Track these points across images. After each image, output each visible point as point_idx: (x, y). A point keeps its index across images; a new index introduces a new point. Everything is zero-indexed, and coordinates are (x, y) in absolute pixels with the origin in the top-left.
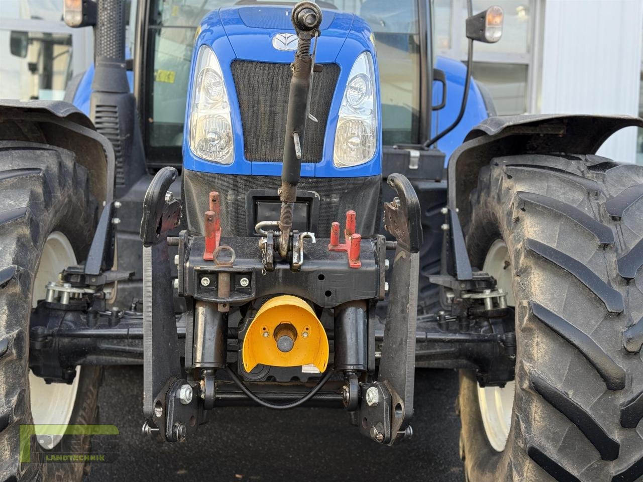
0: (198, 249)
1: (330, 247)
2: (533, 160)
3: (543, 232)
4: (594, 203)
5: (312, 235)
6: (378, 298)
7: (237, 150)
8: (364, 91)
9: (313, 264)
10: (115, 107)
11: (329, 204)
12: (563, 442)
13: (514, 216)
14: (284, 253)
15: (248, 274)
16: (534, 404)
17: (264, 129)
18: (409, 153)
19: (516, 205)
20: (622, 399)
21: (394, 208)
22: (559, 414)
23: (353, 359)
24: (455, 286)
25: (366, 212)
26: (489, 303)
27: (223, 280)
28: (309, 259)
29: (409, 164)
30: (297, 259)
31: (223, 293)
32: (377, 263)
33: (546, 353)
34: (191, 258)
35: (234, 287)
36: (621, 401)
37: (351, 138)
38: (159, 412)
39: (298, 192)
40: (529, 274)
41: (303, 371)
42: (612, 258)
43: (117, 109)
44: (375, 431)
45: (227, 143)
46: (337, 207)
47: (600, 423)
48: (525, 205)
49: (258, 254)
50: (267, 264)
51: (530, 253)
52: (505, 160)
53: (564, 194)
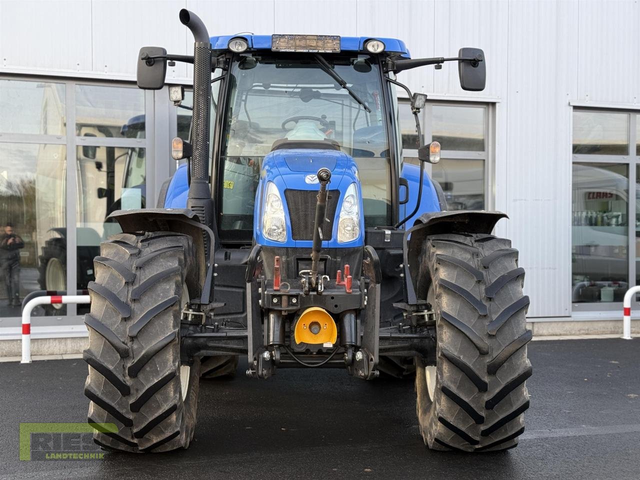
0: (270, 285)
1: (337, 283)
2: (448, 237)
3: (448, 275)
4: (476, 260)
5: (328, 277)
6: (361, 308)
7: (288, 234)
8: (353, 203)
9: (328, 291)
10: (203, 207)
11: (336, 262)
12: (460, 383)
13: (435, 267)
14: (314, 286)
15: (296, 296)
16: (444, 364)
17: (302, 224)
18: (384, 231)
19: (435, 261)
20: (488, 360)
21: (367, 263)
22: (457, 368)
23: (349, 339)
24: (408, 308)
25: (356, 266)
26: (426, 317)
27: (284, 299)
28: (326, 289)
29: (384, 239)
30: (320, 288)
31: (284, 306)
32: (360, 291)
33: (449, 337)
34: (268, 289)
35: (290, 303)
36: (488, 361)
37: (346, 227)
38: (255, 363)
39: (320, 256)
40: (441, 297)
41: (324, 346)
42: (483, 288)
43: (204, 209)
44: (361, 372)
45: (283, 230)
46: (340, 264)
47: (477, 372)
48: (440, 261)
49: (301, 287)
50: (306, 291)
51: (441, 286)
52: (434, 237)
53: (460, 255)
